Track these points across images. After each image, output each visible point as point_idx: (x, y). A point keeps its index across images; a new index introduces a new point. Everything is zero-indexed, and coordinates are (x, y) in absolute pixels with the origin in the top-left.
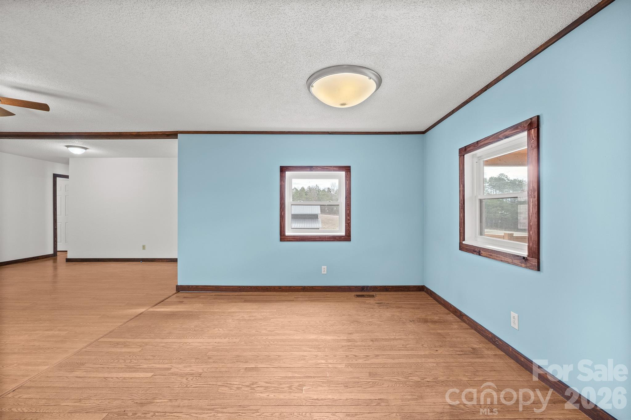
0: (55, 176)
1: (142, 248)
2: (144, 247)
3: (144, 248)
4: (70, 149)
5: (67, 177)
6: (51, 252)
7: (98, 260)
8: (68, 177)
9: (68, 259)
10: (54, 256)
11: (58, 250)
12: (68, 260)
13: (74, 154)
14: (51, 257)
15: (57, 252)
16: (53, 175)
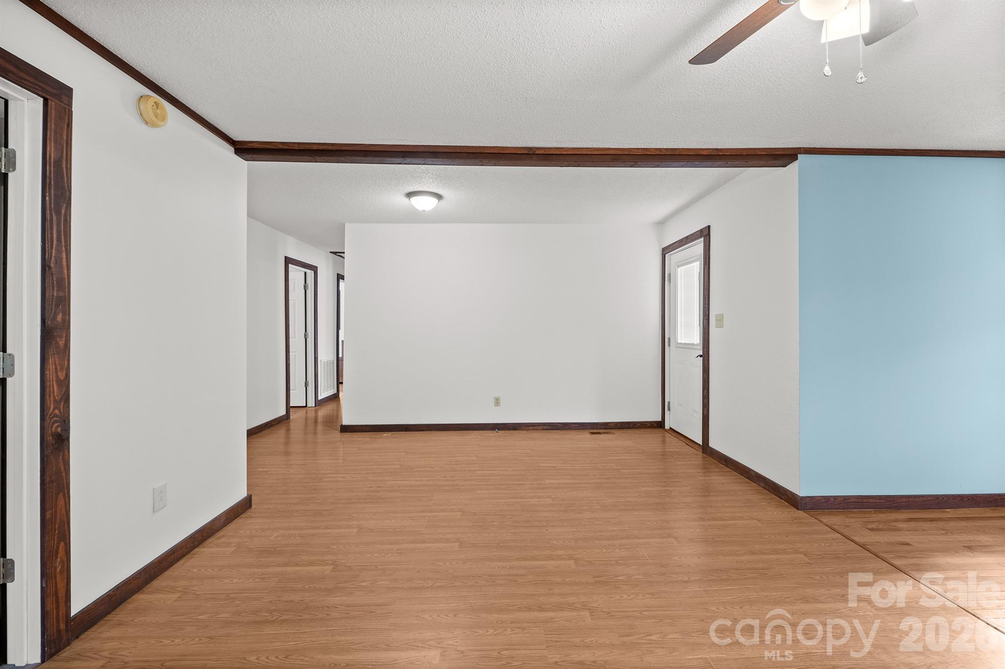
0: (287, 262)
2: (497, 402)
4: (415, 200)
6: (283, 412)
7: (406, 429)
9: (345, 426)
10: (287, 419)
11: (291, 405)
13: (418, 210)
14: (285, 420)
15: (291, 410)
16: (284, 258)
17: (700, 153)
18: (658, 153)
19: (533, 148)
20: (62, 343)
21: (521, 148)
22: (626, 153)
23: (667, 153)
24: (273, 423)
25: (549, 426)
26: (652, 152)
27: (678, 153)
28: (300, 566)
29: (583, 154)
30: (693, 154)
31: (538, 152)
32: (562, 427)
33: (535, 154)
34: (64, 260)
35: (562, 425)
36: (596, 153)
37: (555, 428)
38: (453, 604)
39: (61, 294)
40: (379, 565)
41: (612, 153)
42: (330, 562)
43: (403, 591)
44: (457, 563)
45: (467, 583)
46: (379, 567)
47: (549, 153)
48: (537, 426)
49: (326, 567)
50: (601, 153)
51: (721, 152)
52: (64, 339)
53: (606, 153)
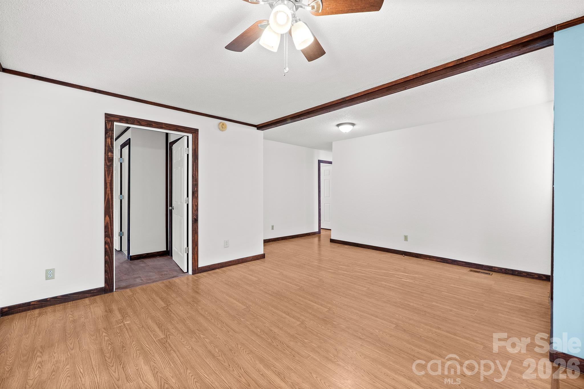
0: (320, 162)
1: (403, 238)
3: (406, 239)
4: (341, 128)
5: (330, 163)
6: (317, 230)
7: (357, 245)
8: (332, 163)
9: (332, 239)
10: (319, 234)
11: (321, 228)
12: (332, 241)
14: (317, 234)
15: (321, 230)
16: (318, 161)
17: (447, 66)
18: (414, 77)
19: (345, 97)
20: (196, 195)
21: (340, 99)
22: (394, 84)
23: (421, 75)
24: (310, 234)
25: (442, 260)
26: (410, 78)
27: (429, 73)
28: (316, 304)
29: (370, 93)
30: (441, 69)
31: (347, 99)
32: (451, 262)
33: (347, 100)
34: (197, 174)
35: (451, 261)
36: (376, 90)
37: (446, 262)
38: (368, 352)
39: (196, 183)
40: (347, 318)
41: (386, 87)
42: (328, 307)
43: (348, 334)
44: (386, 335)
45: (383, 347)
46: (346, 319)
47: (352, 98)
48: (432, 258)
49: (325, 309)
50: (379, 89)
51: (465, 60)
52: (197, 195)
53: (382, 88)
